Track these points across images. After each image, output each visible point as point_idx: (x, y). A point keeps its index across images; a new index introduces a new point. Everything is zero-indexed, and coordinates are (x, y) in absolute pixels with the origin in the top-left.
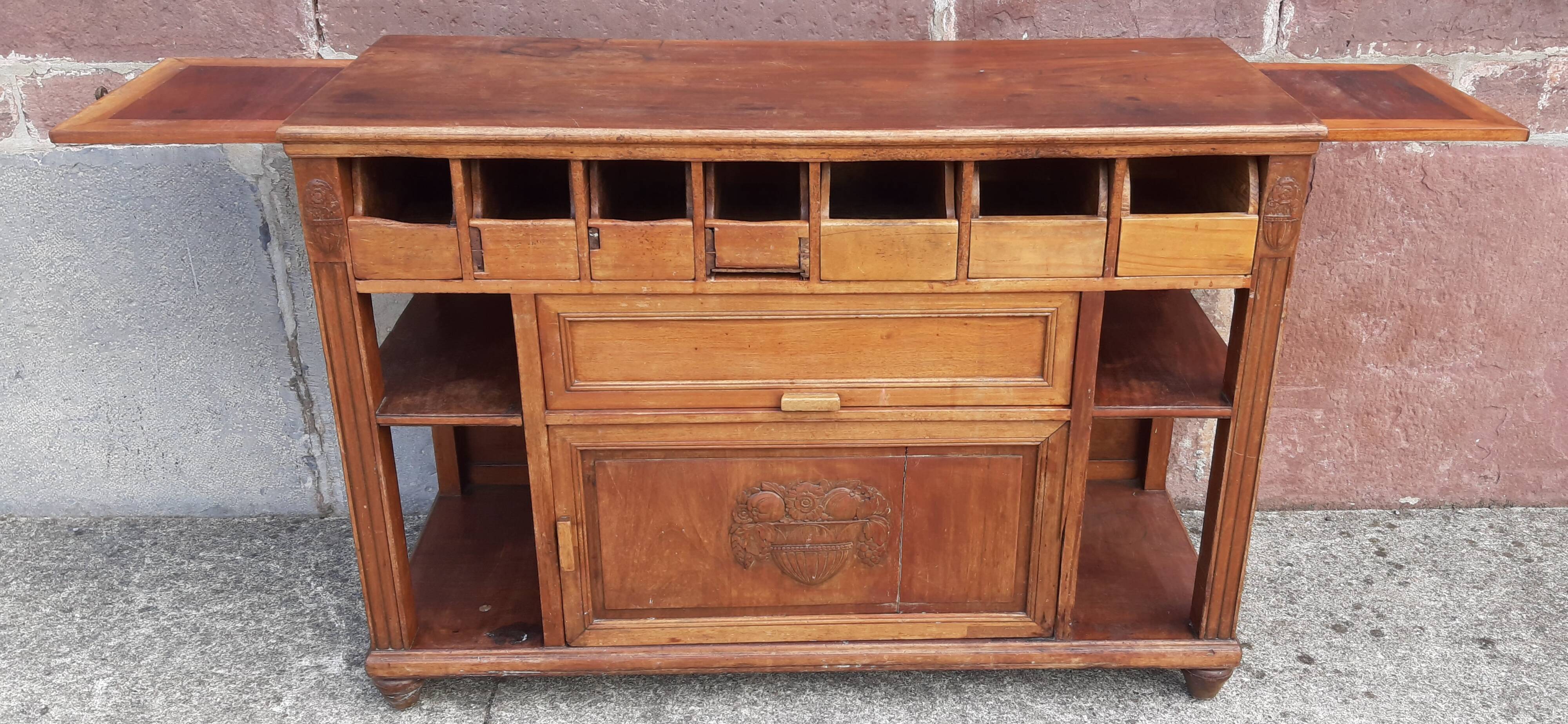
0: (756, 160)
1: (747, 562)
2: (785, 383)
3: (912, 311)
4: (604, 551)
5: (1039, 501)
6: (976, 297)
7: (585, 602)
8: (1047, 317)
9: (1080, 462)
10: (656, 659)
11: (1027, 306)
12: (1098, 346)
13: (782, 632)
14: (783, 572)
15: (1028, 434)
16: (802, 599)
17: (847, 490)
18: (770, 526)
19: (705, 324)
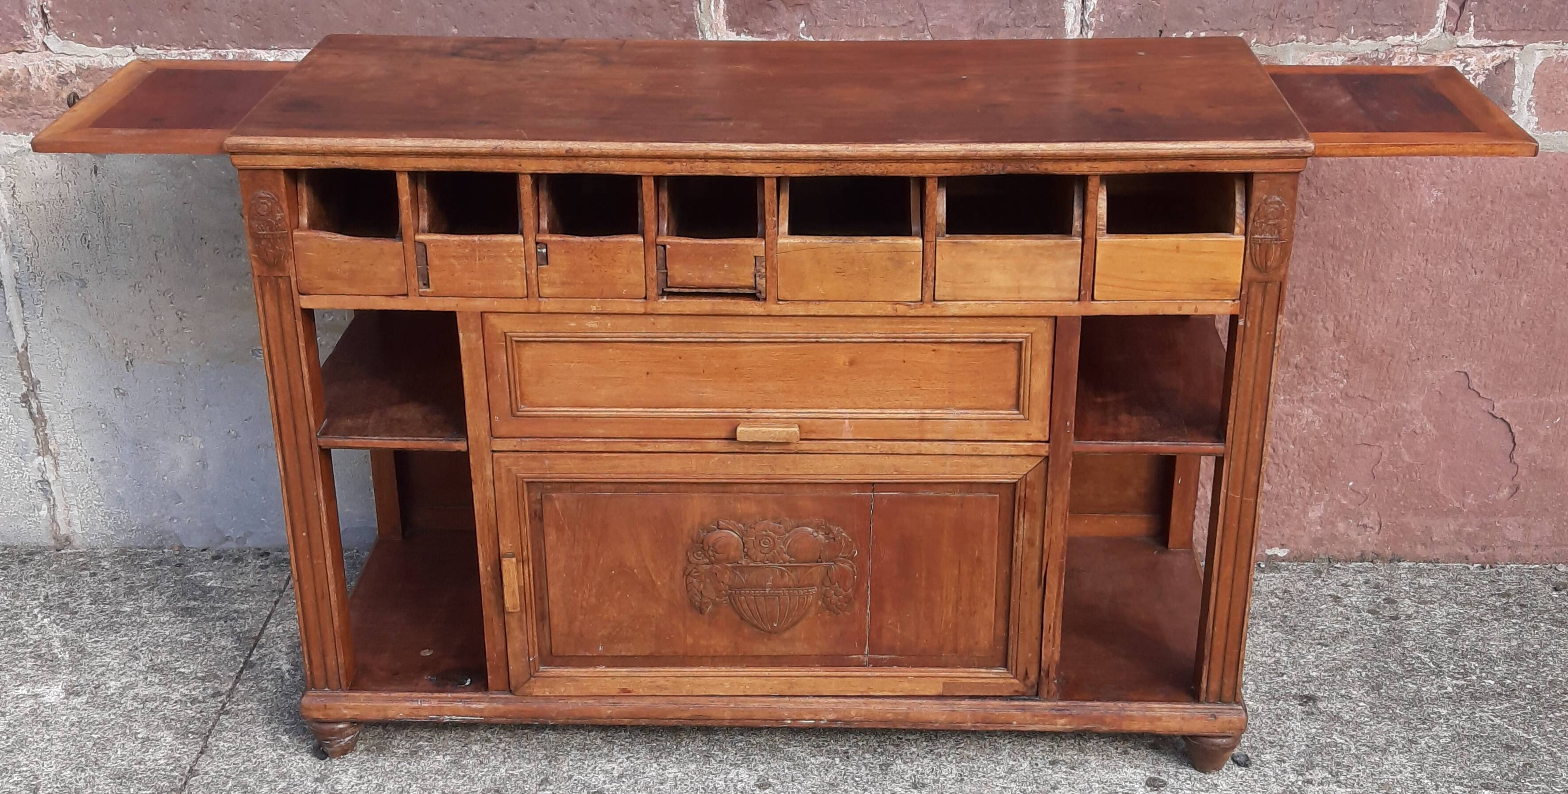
0: (709, 174)
1: (704, 607)
2: (741, 412)
3: (876, 335)
4: (551, 592)
5: (1018, 545)
6: (944, 320)
7: (531, 647)
8: (1021, 343)
9: (1060, 501)
10: (606, 710)
11: (998, 331)
12: (1076, 375)
13: (741, 685)
14: (742, 618)
15: (1005, 470)
16: (762, 649)
17: (810, 529)
18: (727, 567)
19: (657, 346)
